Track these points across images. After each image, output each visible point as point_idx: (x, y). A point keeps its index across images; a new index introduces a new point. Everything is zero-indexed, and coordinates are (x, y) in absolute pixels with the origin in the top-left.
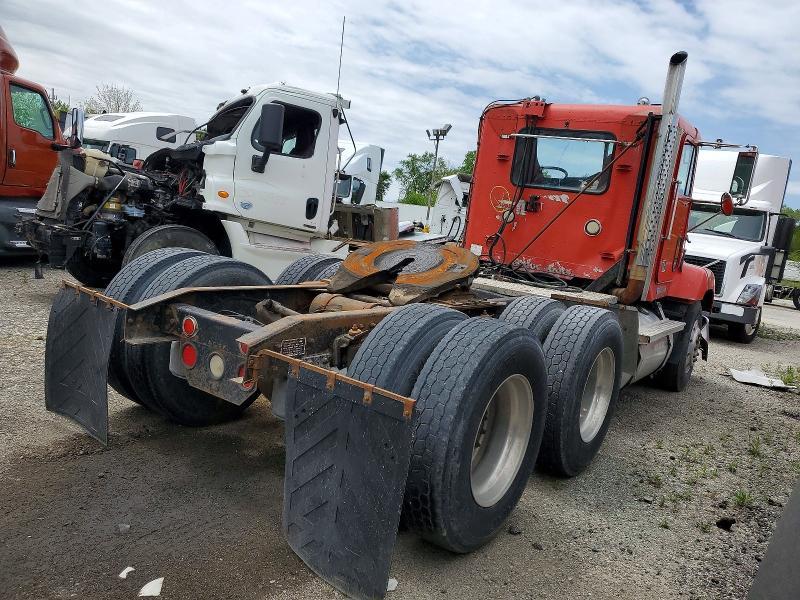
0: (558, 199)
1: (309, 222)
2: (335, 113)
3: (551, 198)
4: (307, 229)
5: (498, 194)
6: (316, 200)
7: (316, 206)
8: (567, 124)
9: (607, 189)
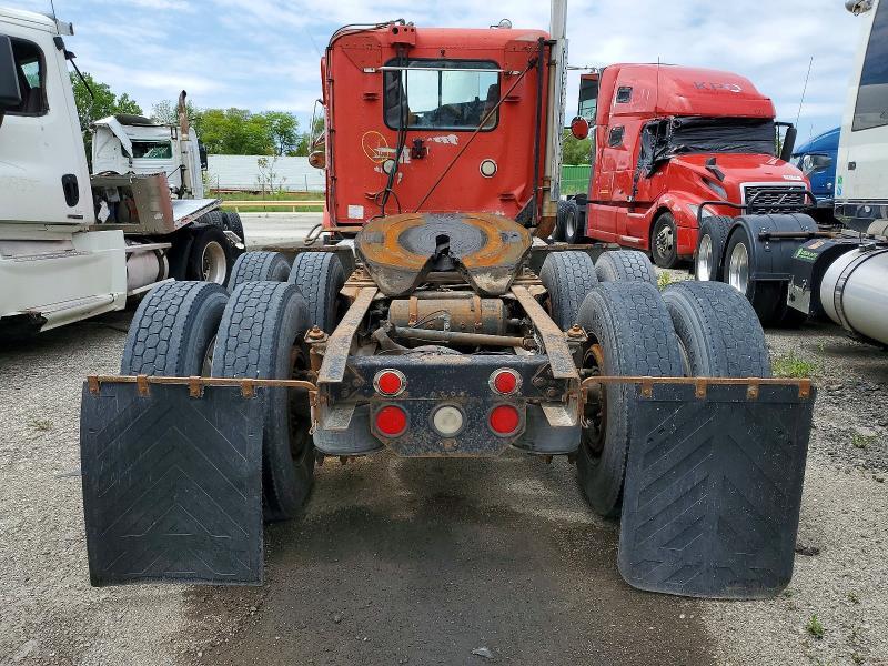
0: (445, 139)
1: (73, 211)
2: (59, 43)
3: (437, 139)
4: (73, 221)
5: (372, 142)
6: (74, 177)
7: (76, 185)
8: (443, 53)
9: (497, 125)
